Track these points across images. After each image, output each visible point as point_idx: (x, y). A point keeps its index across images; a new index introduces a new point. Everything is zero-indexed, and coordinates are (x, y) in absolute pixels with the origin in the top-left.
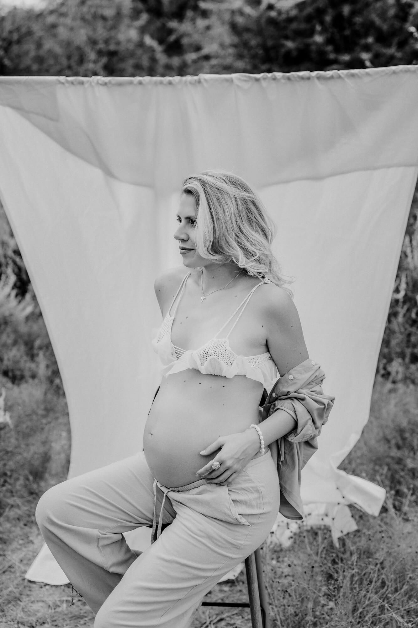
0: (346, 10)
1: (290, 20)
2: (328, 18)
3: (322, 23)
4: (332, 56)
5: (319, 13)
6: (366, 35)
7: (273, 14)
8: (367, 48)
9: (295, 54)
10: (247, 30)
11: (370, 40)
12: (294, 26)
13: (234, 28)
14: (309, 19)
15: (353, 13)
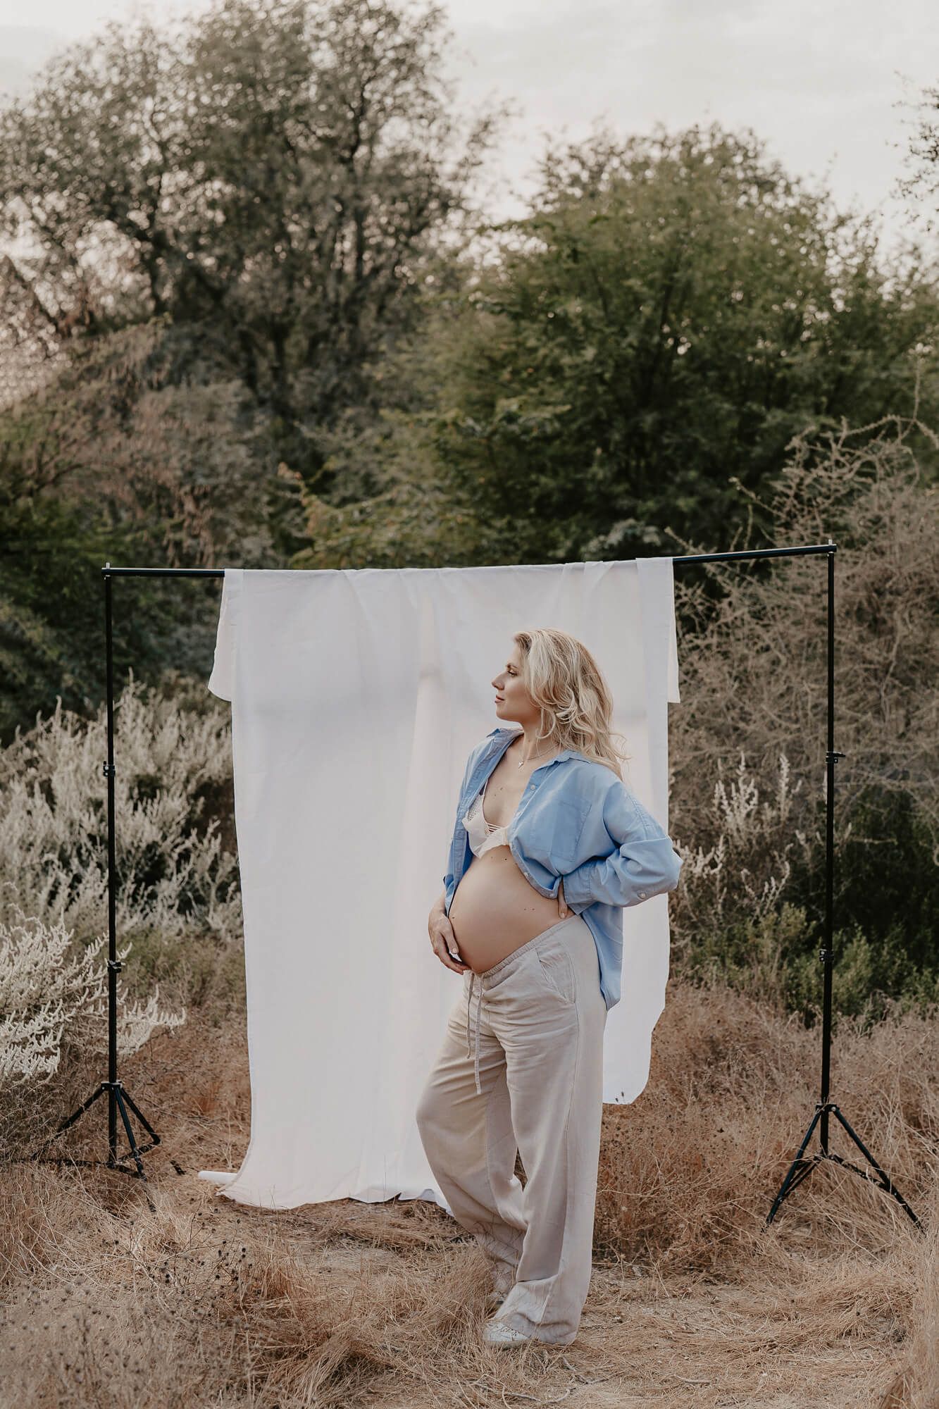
0: (648, 420)
1: (547, 439)
2: (617, 436)
3: (605, 445)
4: (625, 503)
5: (600, 427)
6: (685, 467)
7: (514, 428)
8: (688, 489)
9: (555, 498)
10: (466, 454)
11: (693, 474)
12: (554, 448)
13: (445, 452)
14: (581, 437)
15: (661, 426)
